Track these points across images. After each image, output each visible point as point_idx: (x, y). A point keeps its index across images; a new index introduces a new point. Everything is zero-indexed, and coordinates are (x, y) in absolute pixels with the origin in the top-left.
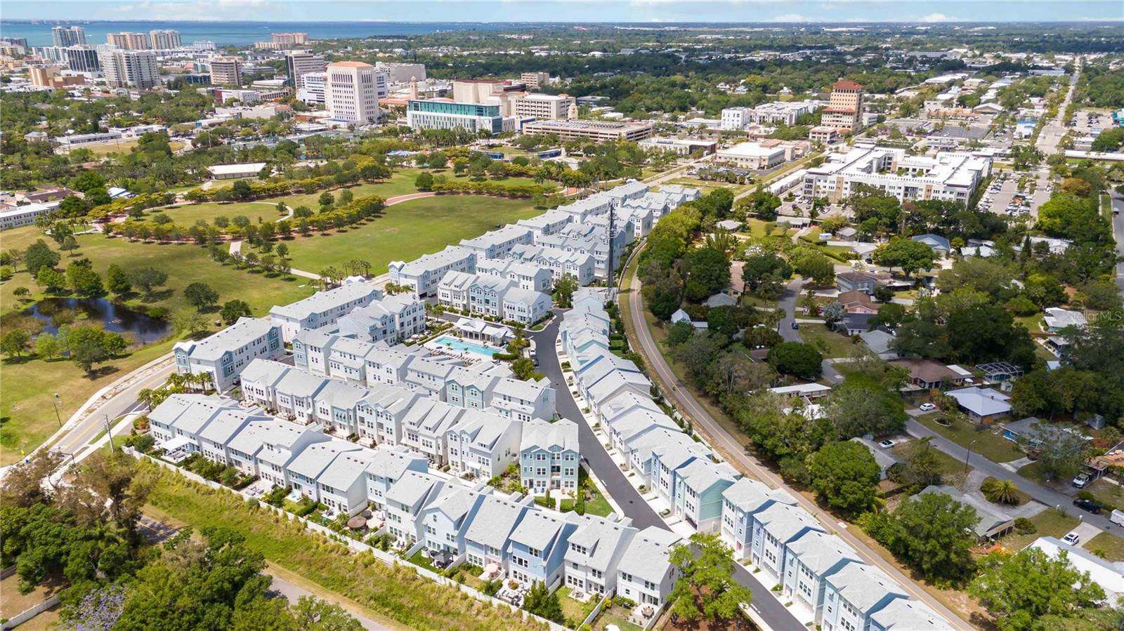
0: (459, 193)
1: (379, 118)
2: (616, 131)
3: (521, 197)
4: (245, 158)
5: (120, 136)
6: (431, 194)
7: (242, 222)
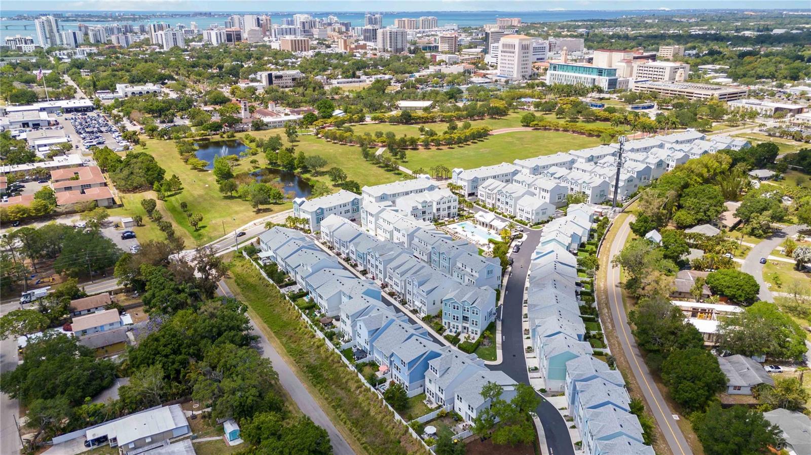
0: (550, 129)
1: (530, 76)
2: (710, 92)
3: (597, 136)
4: (424, 97)
5: (365, 81)
6: (529, 129)
7: (391, 136)
